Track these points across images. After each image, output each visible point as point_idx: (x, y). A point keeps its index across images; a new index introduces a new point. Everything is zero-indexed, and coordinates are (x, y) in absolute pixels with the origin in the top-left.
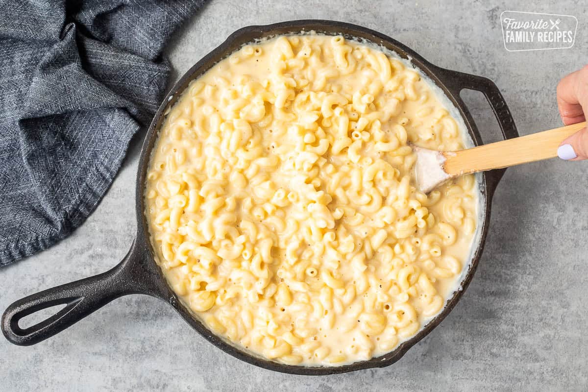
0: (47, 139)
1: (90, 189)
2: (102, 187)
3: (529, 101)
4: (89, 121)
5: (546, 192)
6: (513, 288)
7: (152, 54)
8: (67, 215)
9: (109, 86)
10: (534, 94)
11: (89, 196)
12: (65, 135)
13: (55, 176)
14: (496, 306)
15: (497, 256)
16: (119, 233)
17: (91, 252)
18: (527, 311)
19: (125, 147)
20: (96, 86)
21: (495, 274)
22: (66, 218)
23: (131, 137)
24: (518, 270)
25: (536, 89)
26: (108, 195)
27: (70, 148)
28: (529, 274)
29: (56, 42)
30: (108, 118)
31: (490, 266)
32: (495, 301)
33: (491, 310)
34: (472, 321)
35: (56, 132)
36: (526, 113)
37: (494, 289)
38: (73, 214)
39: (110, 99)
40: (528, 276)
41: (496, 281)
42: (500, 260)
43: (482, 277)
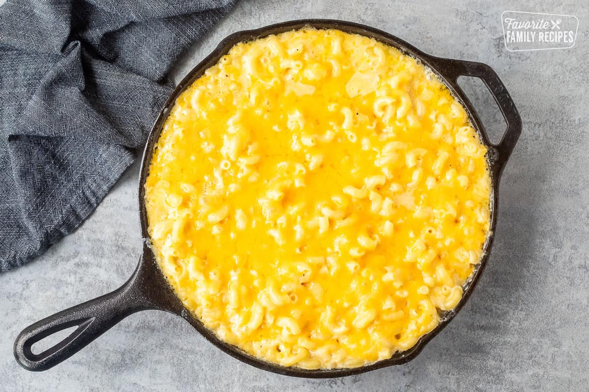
1: (73, 210)
2: (86, 211)
3: (532, 134)
5: (544, 226)
6: (504, 324)
7: (158, 75)
14: (484, 340)
15: (489, 289)
18: (516, 348)
21: (486, 308)
24: (510, 305)
25: (539, 122)
27: (60, 168)
28: (521, 310)
31: (482, 299)
32: (484, 335)
33: (479, 344)
34: (459, 354)
36: (528, 146)
37: (483, 323)
40: (520, 312)
41: (486, 314)
42: (492, 294)
43: (472, 310)
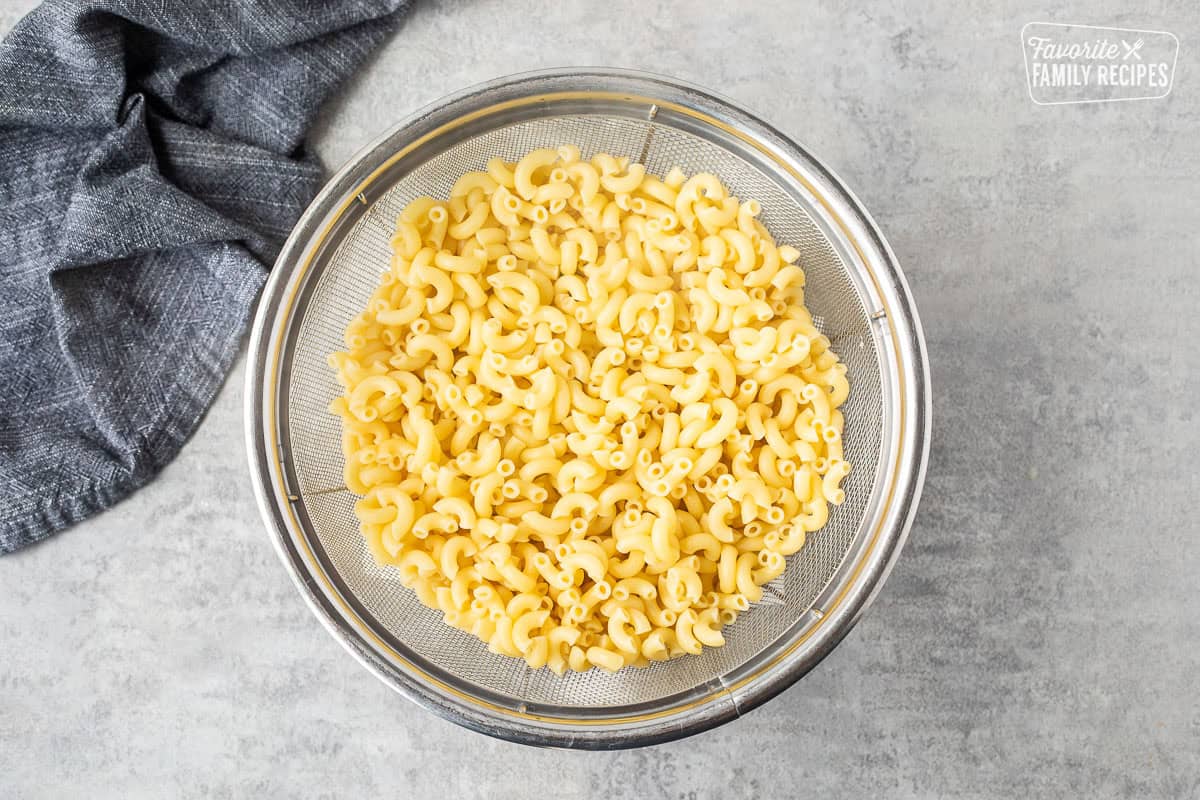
0: (103, 305)
1: (184, 393)
3: (977, 197)
4: (178, 269)
6: (967, 539)
7: (287, 143)
8: (146, 442)
9: (211, 205)
10: (984, 185)
11: (185, 408)
12: (134, 298)
13: (120, 373)
14: (935, 572)
17: (190, 510)
18: (993, 579)
20: (187, 205)
21: (931, 514)
22: (143, 448)
24: (973, 504)
25: (987, 175)
26: (217, 404)
27: (146, 321)
28: (994, 511)
29: (110, 129)
30: (212, 261)
32: (934, 563)
33: (927, 580)
34: (894, 602)
35: (119, 293)
36: (972, 219)
37: (930, 541)
38: (157, 439)
39: (215, 225)
40: (993, 515)
41: (933, 526)
42: (939, 487)
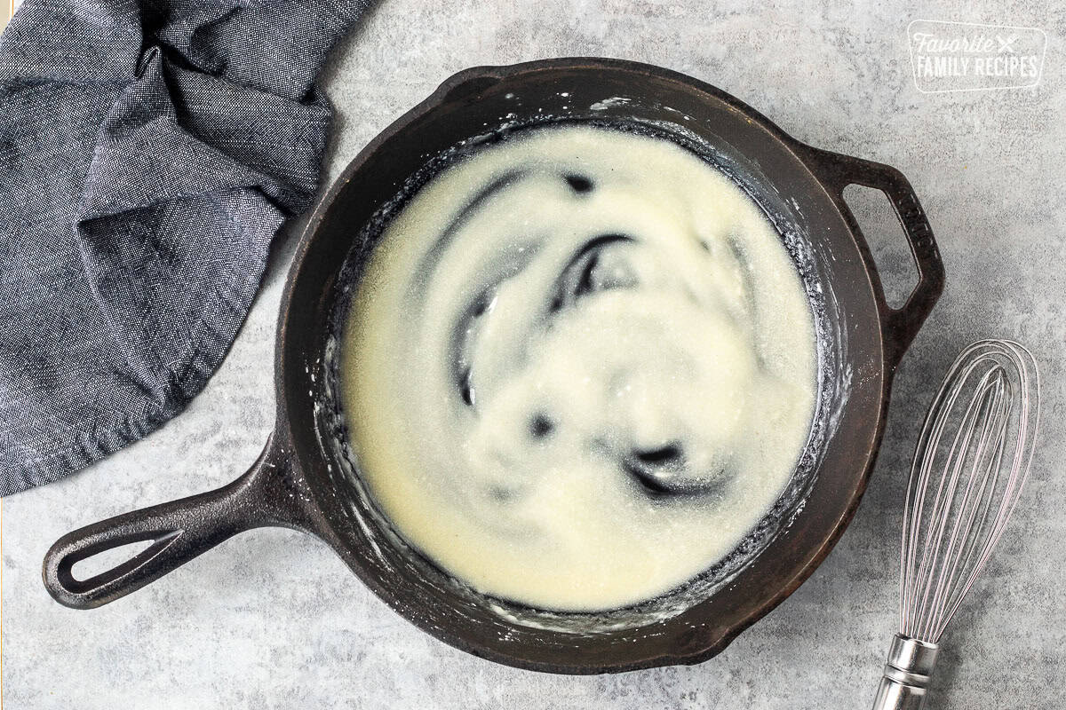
0: (129, 250)
1: (209, 329)
2: (231, 324)
3: (960, 123)
4: (199, 213)
5: (999, 279)
7: (298, 89)
8: (174, 377)
9: (227, 151)
10: (967, 110)
11: (209, 342)
12: (159, 242)
13: (149, 312)
16: (264, 401)
17: (219, 437)
19: (264, 253)
20: (205, 153)
22: (173, 383)
23: (271, 235)
25: (969, 102)
26: (240, 338)
27: (171, 262)
29: (130, 82)
30: (230, 206)
31: (908, 416)
34: (881, 512)
35: (144, 237)
36: (957, 145)
38: (185, 374)
39: (231, 173)
43: (894, 435)
